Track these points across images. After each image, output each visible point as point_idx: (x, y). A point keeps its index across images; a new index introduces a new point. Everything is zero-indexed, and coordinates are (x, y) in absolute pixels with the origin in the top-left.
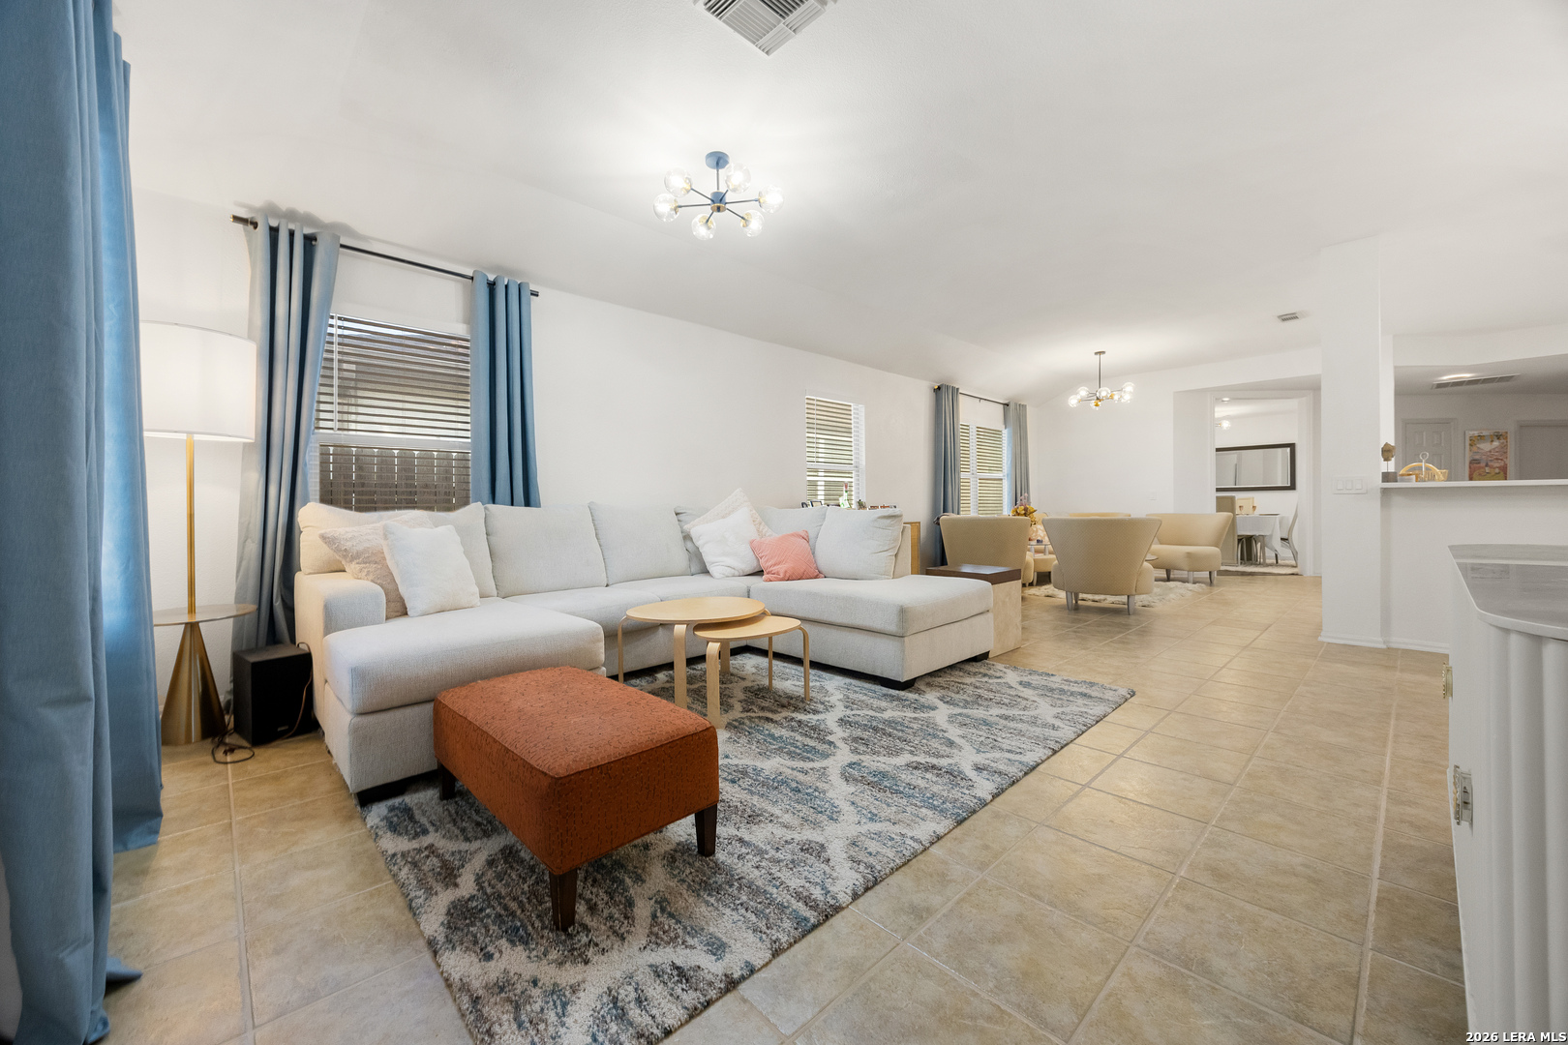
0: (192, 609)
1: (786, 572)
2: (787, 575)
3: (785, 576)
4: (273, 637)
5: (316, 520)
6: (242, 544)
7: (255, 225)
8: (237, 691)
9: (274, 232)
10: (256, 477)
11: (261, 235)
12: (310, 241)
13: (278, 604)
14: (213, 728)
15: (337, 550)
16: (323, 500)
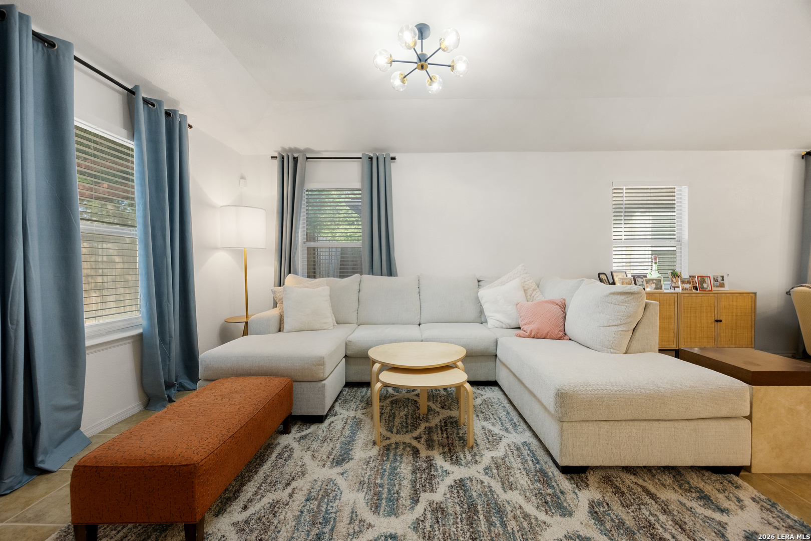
1: (531, 331)
2: (533, 334)
3: (531, 333)
7: (275, 158)
9: (282, 158)
11: (278, 162)
12: (296, 159)
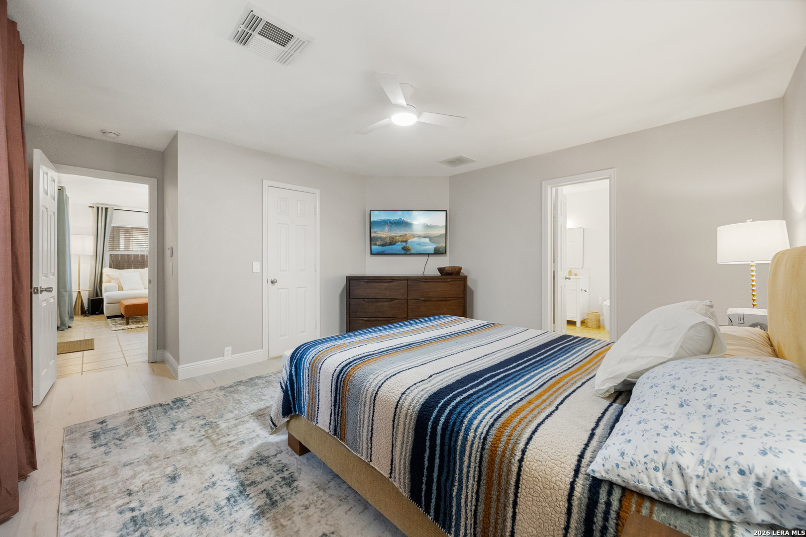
0: (79, 289)
4: (97, 295)
5: (107, 271)
6: (90, 276)
7: (94, 207)
8: (88, 307)
9: (98, 208)
10: (94, 262)
11: (95, 209)
12: (106, 209)
13: (98, 289)
14: (83, 313)
15: (109, 278)
16: (110, 267)
